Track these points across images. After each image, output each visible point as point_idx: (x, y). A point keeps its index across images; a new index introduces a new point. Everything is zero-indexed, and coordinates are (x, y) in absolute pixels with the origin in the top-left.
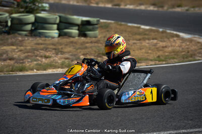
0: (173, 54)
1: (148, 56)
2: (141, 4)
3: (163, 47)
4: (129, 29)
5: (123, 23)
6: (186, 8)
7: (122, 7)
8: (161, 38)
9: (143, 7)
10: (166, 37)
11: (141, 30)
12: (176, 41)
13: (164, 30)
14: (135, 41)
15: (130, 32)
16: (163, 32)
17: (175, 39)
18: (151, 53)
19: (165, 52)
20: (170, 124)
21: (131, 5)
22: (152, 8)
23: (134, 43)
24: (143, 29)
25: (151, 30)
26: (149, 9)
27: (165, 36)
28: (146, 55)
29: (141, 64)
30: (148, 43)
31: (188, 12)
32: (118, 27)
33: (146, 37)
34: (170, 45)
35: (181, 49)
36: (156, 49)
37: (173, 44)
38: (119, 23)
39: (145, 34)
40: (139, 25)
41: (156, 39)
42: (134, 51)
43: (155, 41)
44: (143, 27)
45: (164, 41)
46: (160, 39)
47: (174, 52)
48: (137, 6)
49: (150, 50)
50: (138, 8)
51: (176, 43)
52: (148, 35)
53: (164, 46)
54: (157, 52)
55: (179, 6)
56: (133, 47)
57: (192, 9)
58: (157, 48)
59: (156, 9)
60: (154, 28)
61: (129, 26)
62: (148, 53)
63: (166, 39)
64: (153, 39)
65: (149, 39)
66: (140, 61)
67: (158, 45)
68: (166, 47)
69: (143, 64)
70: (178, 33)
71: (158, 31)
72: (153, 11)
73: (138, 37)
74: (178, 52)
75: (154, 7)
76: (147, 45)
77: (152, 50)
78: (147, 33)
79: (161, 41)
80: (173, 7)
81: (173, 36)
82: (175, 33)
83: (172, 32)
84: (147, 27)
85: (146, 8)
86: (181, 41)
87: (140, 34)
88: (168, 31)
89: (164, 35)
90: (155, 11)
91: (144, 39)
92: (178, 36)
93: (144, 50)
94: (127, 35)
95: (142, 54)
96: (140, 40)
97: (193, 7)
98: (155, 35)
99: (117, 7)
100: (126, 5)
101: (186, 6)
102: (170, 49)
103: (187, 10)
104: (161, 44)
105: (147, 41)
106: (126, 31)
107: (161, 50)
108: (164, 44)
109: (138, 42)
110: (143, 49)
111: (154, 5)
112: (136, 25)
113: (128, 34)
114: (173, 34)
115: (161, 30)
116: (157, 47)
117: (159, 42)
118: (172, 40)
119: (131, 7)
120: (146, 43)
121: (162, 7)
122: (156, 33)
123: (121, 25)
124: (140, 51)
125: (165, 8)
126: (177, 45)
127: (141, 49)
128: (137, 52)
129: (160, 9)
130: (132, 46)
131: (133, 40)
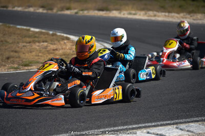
0: (64, 56)
1: (39, 59)
2: (29, 7)
3: (54, 50)
4: (18, 32)
5: (12, 25)
6: (76, 11)
7: (10, 9)
8: (52, 41)
9: (31, 10)
10: (57, 40)
11: (31, 32)
12: (67, 44)
13: (54, 32)
14: (25, 44)
15: (19, 34)
16: (53, 35)
17: (65, 41)
18: (41, 56)
19: (56, 55)
20: (63, 127)
21: (19, 7)
22: (41, 10)
23: (24, 46)
24: (32, 31)
25: (41, 33)
26: (38, 11)
27: (55, 39)
28: (36, 58)
29: (32, 68)
30: (39, 46)
31: (77, 15)
32: (6, 29)
33: (37, 39)
34: (60, 48)
35: (71, 52)
36: (46, 52)
37: (64, 47)
38: (8, 25)
39: (35, 37)
40: (28, 28)
41: (46, 42)
42: (24, 53)
43: (45, 44)
44: (32, 29)
45: (55, 44)
46: (50, 42)
47: (64, 55)
48: (26, 8)
49: (40, 53)
50: (27, 10)
51: (66, 45)
52: (38, 37)
53: (55, 48)
54: (47, 55)
55: (68, 9)
56: (23, 50)
57: (81, 12)
58: (48, 51)
59: (45, 11)
60: (43, 31)
61: (19, 28)
62: (38, 56)
63: (56, 42)
64: (43, 42)
65: (39, 42)
66: (30, 64)
67: (49, 47)
68: (56, 50)
69: (34, 67)
70: (68, 36)
71: (48, 34)
72: (42, 13)
73: (28, 39)
74: (68, 55)
75: (43, 10)
76: (38, 48)
77: (43, 53)
78: (37, 35)
79: (52, 44)
80: (62, 9)
81: (63, 38)
82: (65, 35)
83: (62, 34)
84: (37, 30)
85: (35, 10)
86: (71, 44)
87: (29, 37)
88: (59, 34)
89: (54, 37)
90: (45, 13)
91: (34, 42)
92: (68, 39)
93: (34, 53)
94: (16, 38)
95: (32, 57)
96: (30, 43)
97: (82, 10)
98: (45, 38)
99: (5, 9)
100: (14, 7)
101: (75, 9)
102: (61, 52)
103: (76, 13)
104: (52, 47)
105: (37, 44)
106: (14, 34)
107: (51, 53)
108: (54, 47)
109: (28, 44)
110: (33, 51)
111: (43, 7)
112: (25, 27)
113: (18, 37)
114: (63, 36)
115: (51, 32)
116: (48, 49)
117: (49, 45)
118: (62, 42)
119: (20, 9)
120: (36, 46)
121: (52, 9)
122: (46, 36)
123: (9, 27)
124: (30, 54)
125: (55, 11)
126: (68, 48)
127: (31, 52)
128: (27, 54)
129: (50, 12)
130: (21, 48)
131: (23, 42)
